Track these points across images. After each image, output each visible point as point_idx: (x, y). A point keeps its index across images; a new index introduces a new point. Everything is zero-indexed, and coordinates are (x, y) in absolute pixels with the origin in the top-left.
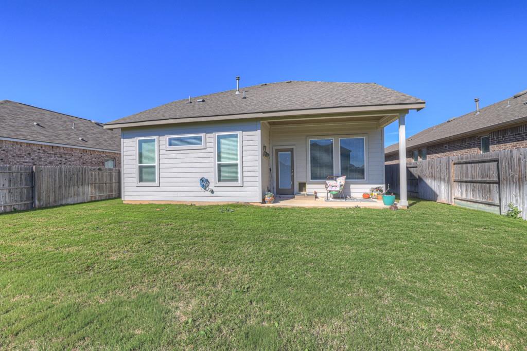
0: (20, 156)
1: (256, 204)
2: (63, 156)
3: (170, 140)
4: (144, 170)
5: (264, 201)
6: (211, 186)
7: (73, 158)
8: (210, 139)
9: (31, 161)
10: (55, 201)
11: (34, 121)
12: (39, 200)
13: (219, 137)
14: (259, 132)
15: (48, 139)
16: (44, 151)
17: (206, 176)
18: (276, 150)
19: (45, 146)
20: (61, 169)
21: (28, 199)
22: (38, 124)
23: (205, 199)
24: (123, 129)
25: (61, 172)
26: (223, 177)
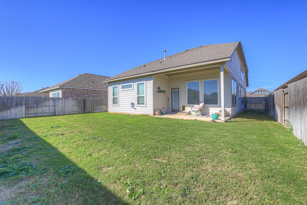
0: (84, 94)
1: (151, 115)
2: (98, 94)
3: (122, 86)
4: (115, 99)
5: (155, 114)
6: (135, 107)
7: (102, 94)
8: (135, 85)
9: (88, 96)
10: (92, 111)
11: (91, 80)
12: (87, 110)
13: (138, 85)
14: (152, 80)
15: (93, 87)
16: (92, 92)
17: (133, 102)
18: (172, 88)
19: (92, 90)
20: (94, 99)
21: (83, 110)
22: (92, 82)
23: (133, 112)
24: (109, 83)
25: (94, 100)
26: (140, 102)
